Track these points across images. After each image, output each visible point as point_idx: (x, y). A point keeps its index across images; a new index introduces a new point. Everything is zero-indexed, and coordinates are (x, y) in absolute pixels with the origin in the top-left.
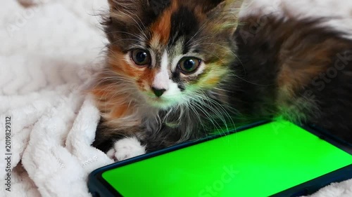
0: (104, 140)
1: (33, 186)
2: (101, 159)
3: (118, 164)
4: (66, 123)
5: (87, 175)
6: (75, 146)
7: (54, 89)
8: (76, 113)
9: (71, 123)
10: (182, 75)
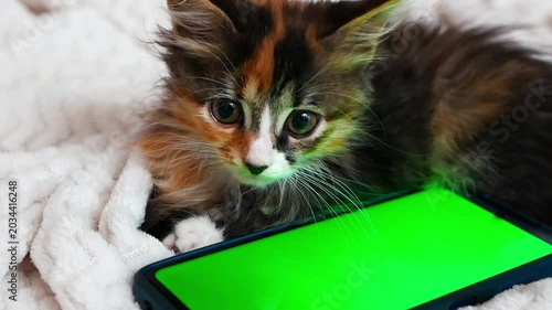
0: (158, 221)
1: (48, 293)
2: (154, 250)
3: (180, 258)
4: (100, 195)
5: (131, 275)
6: (114, 229)
7: (81, 142)
8: (116, 179)
9: (107, 194)
10: (292, 140)
